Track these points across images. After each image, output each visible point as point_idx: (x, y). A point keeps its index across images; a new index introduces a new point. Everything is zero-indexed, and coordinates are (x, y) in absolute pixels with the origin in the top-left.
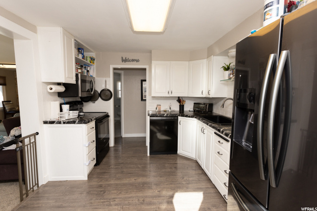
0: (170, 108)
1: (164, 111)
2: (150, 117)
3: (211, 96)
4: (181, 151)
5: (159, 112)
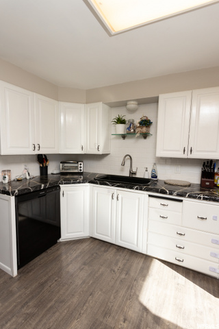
0: (29, 174)
1: (18, 180)
2: (16, 196)
3: (101, 152)
4: (66, 234)
5: (10, 183)
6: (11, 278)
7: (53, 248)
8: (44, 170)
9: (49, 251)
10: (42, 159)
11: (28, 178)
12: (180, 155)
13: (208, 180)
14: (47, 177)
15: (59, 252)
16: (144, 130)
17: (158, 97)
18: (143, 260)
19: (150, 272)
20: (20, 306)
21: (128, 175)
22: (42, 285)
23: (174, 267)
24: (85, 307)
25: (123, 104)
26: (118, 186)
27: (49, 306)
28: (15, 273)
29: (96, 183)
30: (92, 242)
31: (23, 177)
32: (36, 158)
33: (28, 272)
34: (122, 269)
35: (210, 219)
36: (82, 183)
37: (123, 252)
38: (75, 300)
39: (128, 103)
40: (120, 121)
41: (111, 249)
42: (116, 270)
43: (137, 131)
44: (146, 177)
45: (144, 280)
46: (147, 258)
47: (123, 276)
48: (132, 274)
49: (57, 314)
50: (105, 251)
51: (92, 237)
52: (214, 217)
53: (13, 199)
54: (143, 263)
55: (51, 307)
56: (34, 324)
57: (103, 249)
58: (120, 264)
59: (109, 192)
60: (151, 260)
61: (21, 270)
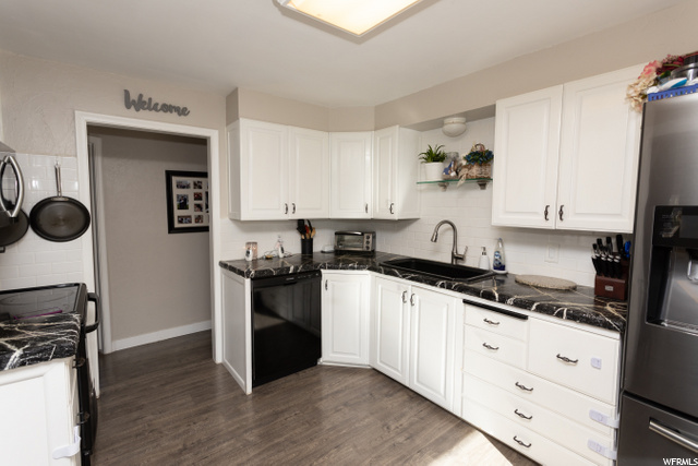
0: (282, 250)
1: (267, 258)
2: (252, 279)
3: (396, 217)
4: (330, 354)
5: (255, 261)
6: (244, 394)
7: (309, 371)
8: (307, 245)
9: (301, 374)
10: (304, 227)
11: (281, 255)
12: (538, 222)
13: (610, 279)
14: (311, 257)
15: (315, 379)
16: (475, 171)
17: (495, 106)
18: (452, 426)
19: (454, 449)
20: (242, 430)
21: (449, 261)
22: (277, 414)
23: (515, 455)
24: (321, 460)
25: (438, 123)
26: (412, 279)
27: (276, 441)
28: (249, 390)
29: (379, 271)
30: (372, 376)
31: (274, 254)
32: (295, 225)
33: (265, 394)
34: (405, 430)
35: (584, 363)
36: (358, 269)
37: (420, 404)
38: (312, 446)
39: (447, 121)
40: (434, 157)
41: (399, 394)
42: (393, 427)
43: (460, 174)
44: (484, 267)
45: (435, 457)
46: (463, 426)
47: (400, 439)
48: (418, 441)
49: (283, 454)
50: (387, 395)
51: (374, 369)
52: (593, 360)
53: (248, 282)
54: (451, 430)
55: (278, 444)
56: (252, 454)
57: (385, 391)
58: (404, 422)
59: (399, 289)
60: (469, 432)
61: (257, 388)
